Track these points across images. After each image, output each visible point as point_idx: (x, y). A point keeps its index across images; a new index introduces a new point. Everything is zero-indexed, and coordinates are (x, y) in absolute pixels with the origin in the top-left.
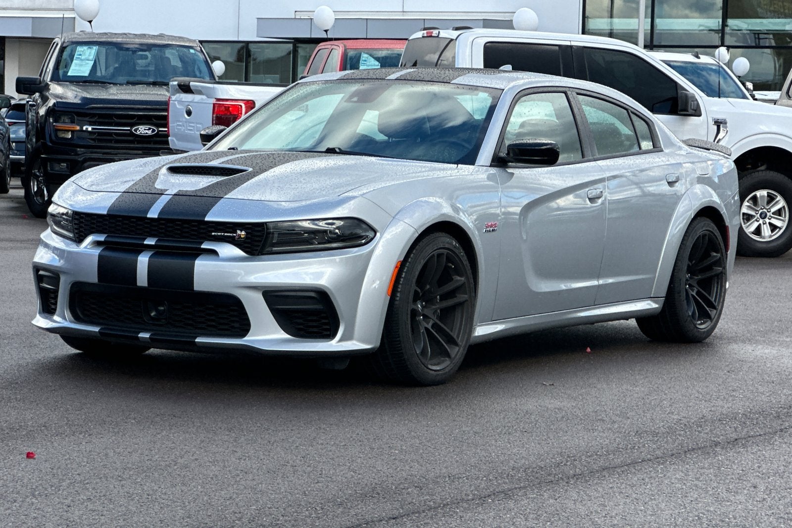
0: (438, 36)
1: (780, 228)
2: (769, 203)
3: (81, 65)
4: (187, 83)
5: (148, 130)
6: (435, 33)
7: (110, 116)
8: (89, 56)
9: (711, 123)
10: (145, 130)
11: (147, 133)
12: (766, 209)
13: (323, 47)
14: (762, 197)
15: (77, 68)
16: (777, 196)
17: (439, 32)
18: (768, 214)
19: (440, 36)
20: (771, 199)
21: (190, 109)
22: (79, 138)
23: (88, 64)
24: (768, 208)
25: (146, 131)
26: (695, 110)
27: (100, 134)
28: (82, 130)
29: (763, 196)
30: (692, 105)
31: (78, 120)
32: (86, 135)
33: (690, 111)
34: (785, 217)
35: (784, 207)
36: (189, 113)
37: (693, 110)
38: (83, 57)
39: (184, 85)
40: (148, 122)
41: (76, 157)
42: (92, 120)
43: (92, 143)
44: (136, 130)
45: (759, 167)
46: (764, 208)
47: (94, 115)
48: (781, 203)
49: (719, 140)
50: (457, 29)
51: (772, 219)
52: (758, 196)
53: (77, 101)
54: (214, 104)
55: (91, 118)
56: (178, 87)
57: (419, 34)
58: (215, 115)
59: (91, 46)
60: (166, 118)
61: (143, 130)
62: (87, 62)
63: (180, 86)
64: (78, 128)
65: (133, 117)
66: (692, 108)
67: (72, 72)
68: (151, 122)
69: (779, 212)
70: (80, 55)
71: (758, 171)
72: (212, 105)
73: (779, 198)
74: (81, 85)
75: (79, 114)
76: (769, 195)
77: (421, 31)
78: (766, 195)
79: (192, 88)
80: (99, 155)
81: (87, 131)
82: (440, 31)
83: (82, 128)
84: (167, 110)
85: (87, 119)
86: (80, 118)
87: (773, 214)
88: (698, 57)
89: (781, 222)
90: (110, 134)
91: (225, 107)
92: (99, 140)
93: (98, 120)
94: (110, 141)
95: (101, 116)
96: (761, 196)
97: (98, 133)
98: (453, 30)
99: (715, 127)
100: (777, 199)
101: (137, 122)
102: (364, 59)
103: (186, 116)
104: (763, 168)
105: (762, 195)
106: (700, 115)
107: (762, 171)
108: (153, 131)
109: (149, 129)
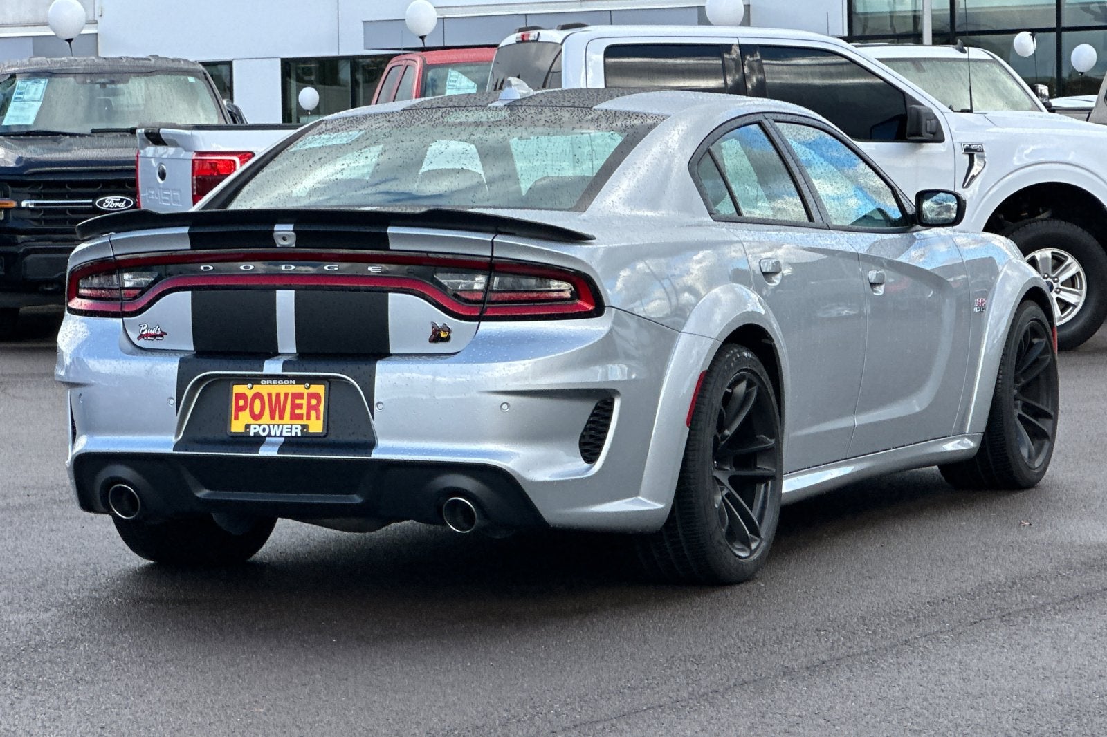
0: (536, 41)
1: (1075, 306)
2: (1055, 268)
3: (22, 109)
4: (156, 132)
5: (120, 202)
6: (533, 35)
7: (60, 184)
8: (35, 94)
9: (959, 151)
10: (115, 202)
11: (118, 207)
12: (1051, 278)
13: (396, 64)
14: (1044, 260)
15: (17, 113)
16: (1066, 258)
17: (539, 34)
18: (1055, 285)
19: (540, 40)
20: (1058, 261)
21: (163, 169)
22: (16, 219)
23: (33, 106)
24: (1054, 276)
25: (117, 204)
26: (934, 134)
27: (47, 212)
28: (19, 208)
29: (1047, 258)
30: (928, 125)
31: (13, 192)
32: (28, 214)
33: (926, 136)
34: (1081, 288)
35: (1078, 273)
36: (163, 175)
37: (930, 133)
38: (26, 97)
39: (152, 134)
40: (118, 190)
41: (12, 249)
42: (33, 191)
43: (35, 225)
44: (101, 204)
45: (1039, 214)
46: (1049, 276)
47: (37, 184)
48: (1073, 267)
49: (974, 177)
50: (564, 28)
51: (1062, 292)
52: (1038, 258)
53: (12, 163)
54: (193, 161)
55: (33, 188)
56: (145, 137)
57: (512, 39)
58: (195, 177)
59: (37, 80)
60: (134, 183)
61: (112, 203)
62: (32, 103)
63: (147, 134)
64: (14, 204)
65: (94, 184)
66: (929, 129)
67: (9, 120)
68: (122, 190)
69: (1072, 282)
70: (21, 93)
71: (1036, 221)
72: (191, 162)
73: (1071, 260)
74: (22, 140)
75: (14, 184)
76: (1054, 256)
77: (515, 33)
78: (1050, 256)
79: (163, 137)
80: (47, 243)
81: (27, 208)
82: (541, 32)
83: (19, 203)
84: (135, 171)
85: (26, 190)
86: (14, 189)
87: (1062, 284)
88: (963, 51)
89: (1076, 296)
90: (63, 212)
91: (211, 164)
92: (46, 221)
93: (43, 191)
94: (64, 221)
95: (48, 184)
96: (1042, 259)
97: (45, 210)
98: (558, 30)
99: (967, 157)
100: (1067, 263)
101: (103, 190)
102: (452, 79)
103: (159, 180)
104: (1044, 216)
105: (1043, 256)
106: (941, 140)
107: (1042, 220)
108: (128, 203)
109: (122, 201)
